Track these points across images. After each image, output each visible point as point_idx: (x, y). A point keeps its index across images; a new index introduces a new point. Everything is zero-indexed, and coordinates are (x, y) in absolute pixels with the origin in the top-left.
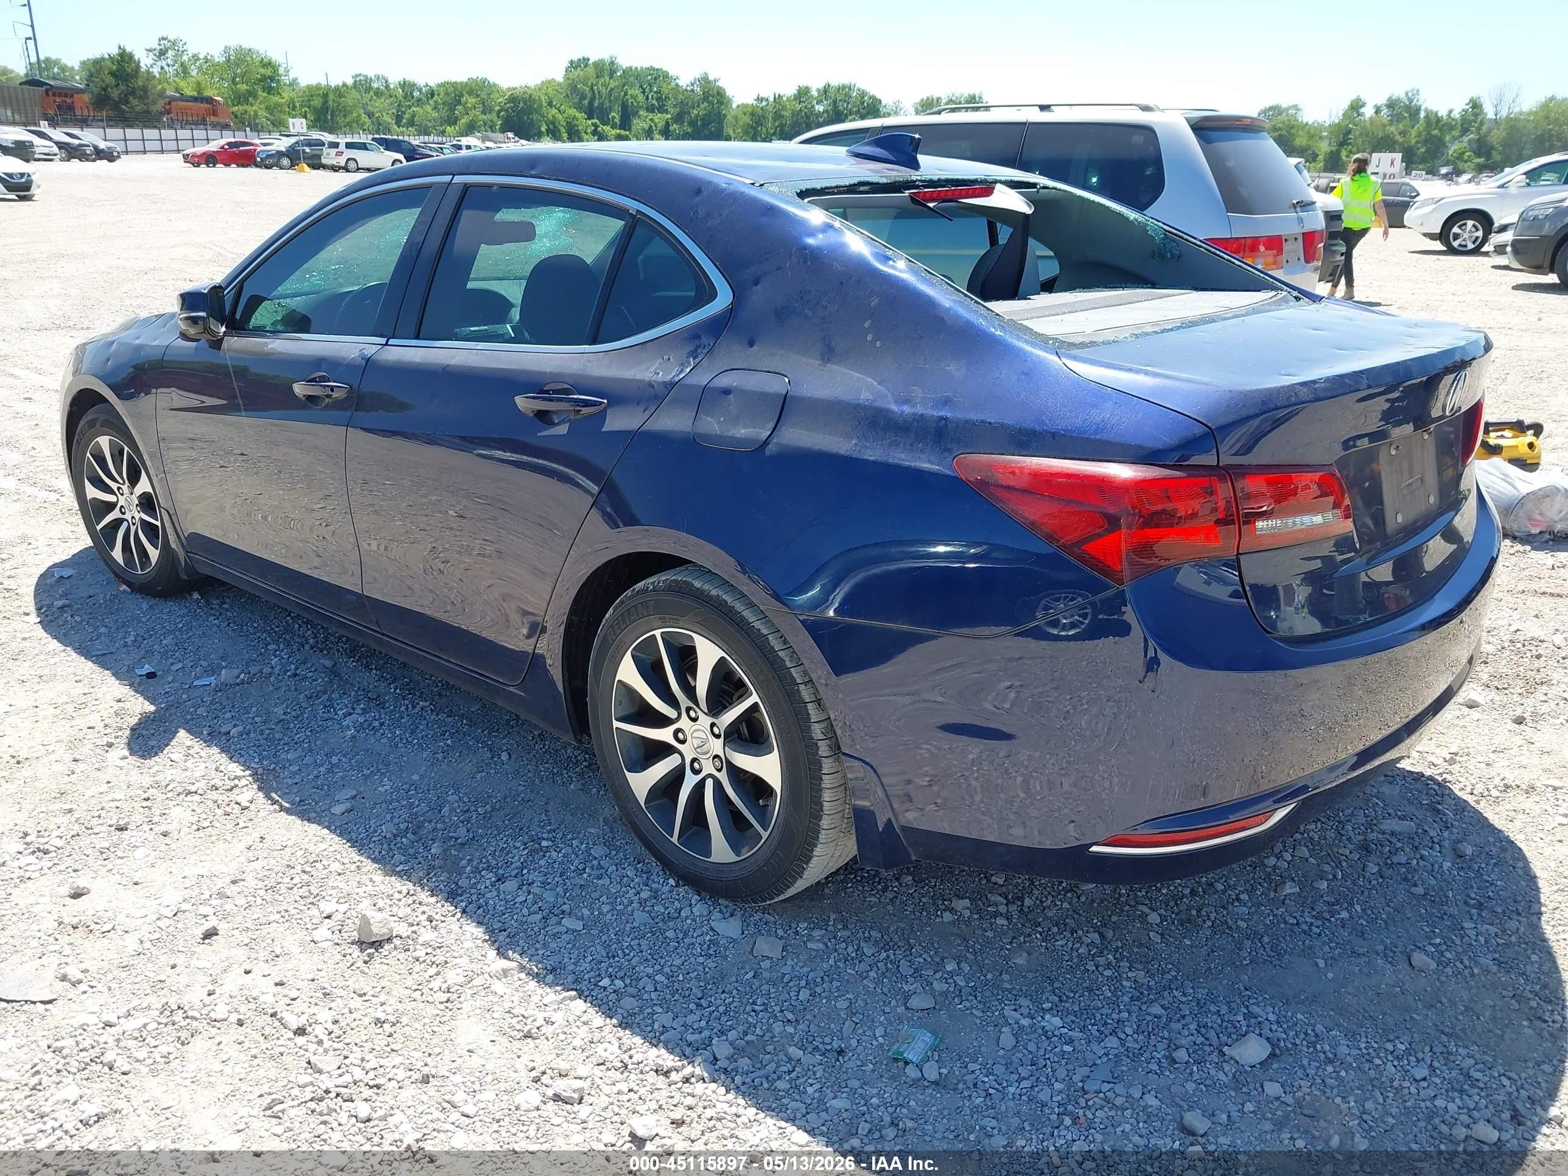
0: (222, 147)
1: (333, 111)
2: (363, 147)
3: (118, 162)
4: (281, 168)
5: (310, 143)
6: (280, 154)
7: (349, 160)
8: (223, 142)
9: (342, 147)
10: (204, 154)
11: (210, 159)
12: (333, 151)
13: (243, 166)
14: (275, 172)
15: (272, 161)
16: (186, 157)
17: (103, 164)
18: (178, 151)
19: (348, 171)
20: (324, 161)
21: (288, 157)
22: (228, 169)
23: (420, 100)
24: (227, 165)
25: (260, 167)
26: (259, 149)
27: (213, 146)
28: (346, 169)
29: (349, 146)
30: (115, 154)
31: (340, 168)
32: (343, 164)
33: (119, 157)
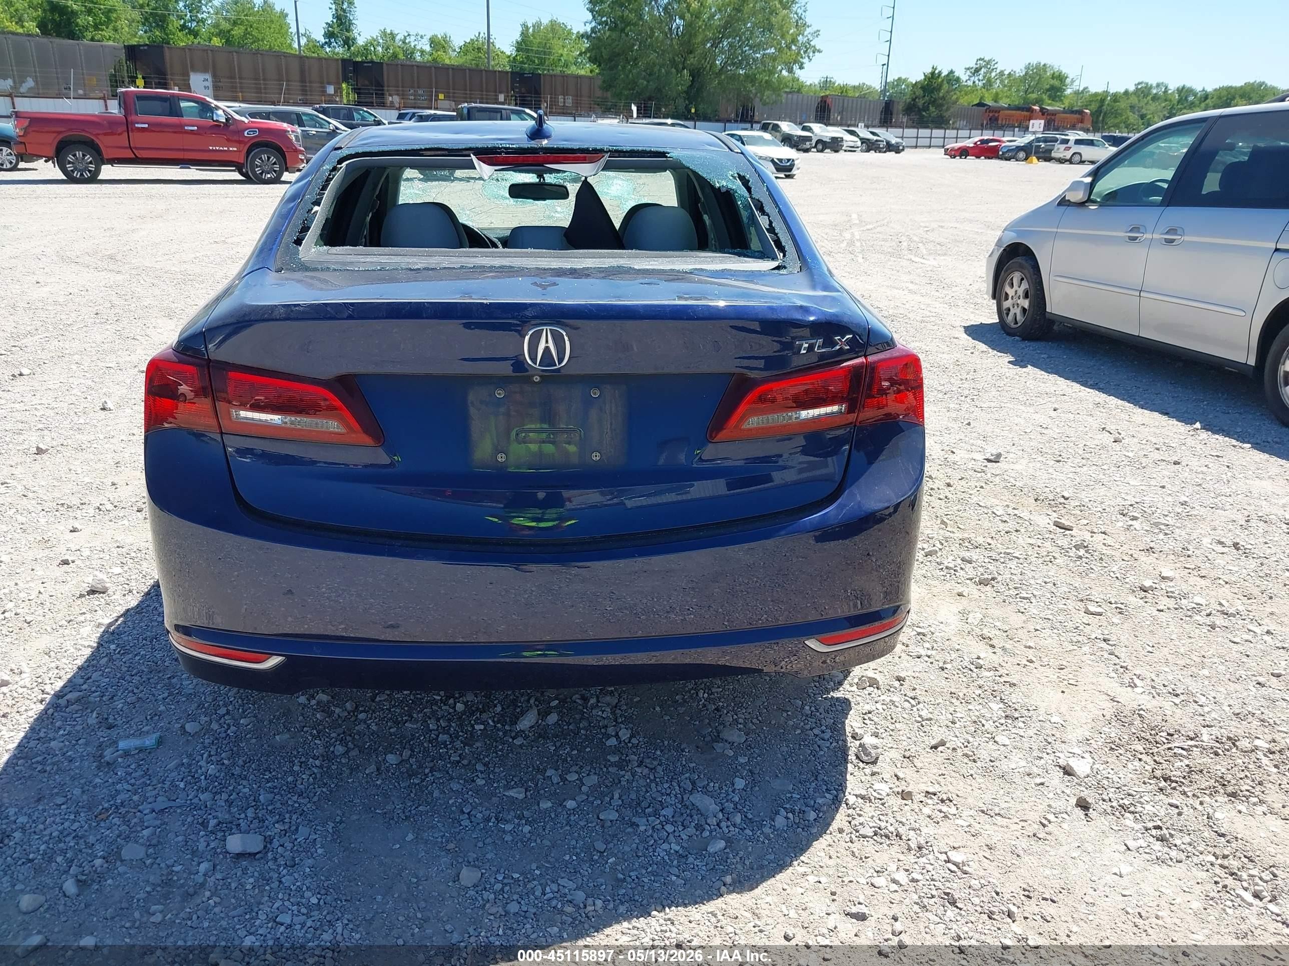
0: (975, 143)
1: (1105, 114)
2: (1091, 143)
3: (902, 153)
4: (1017, 160)
5: (1045, 140)
6: (1019, 149)
7: (1074, 154)
8: (977, 139)
9: (1071, 143)
10: (960, 148)
11: (963, 153)
12: (1063, 146)
13: (989, 158)
14: (1012, 163)
15: (1011, 155)
16: (946, 150)
17: (892, 154)
18: (943, 146)
19: (1071, 163)
20: (1053, 155)
21: (1025, 151)
22: (977, 160)
23: (1192, 103)
24: (978, 157)
25: (1001, 159)
26: (1003, 145)
27: (969, 143)
28: (1070, 161)
29: (1078, 142)
30: (901, 148)
31: (1066, 161)
32: (1068, 157)
33: (903, 150)
